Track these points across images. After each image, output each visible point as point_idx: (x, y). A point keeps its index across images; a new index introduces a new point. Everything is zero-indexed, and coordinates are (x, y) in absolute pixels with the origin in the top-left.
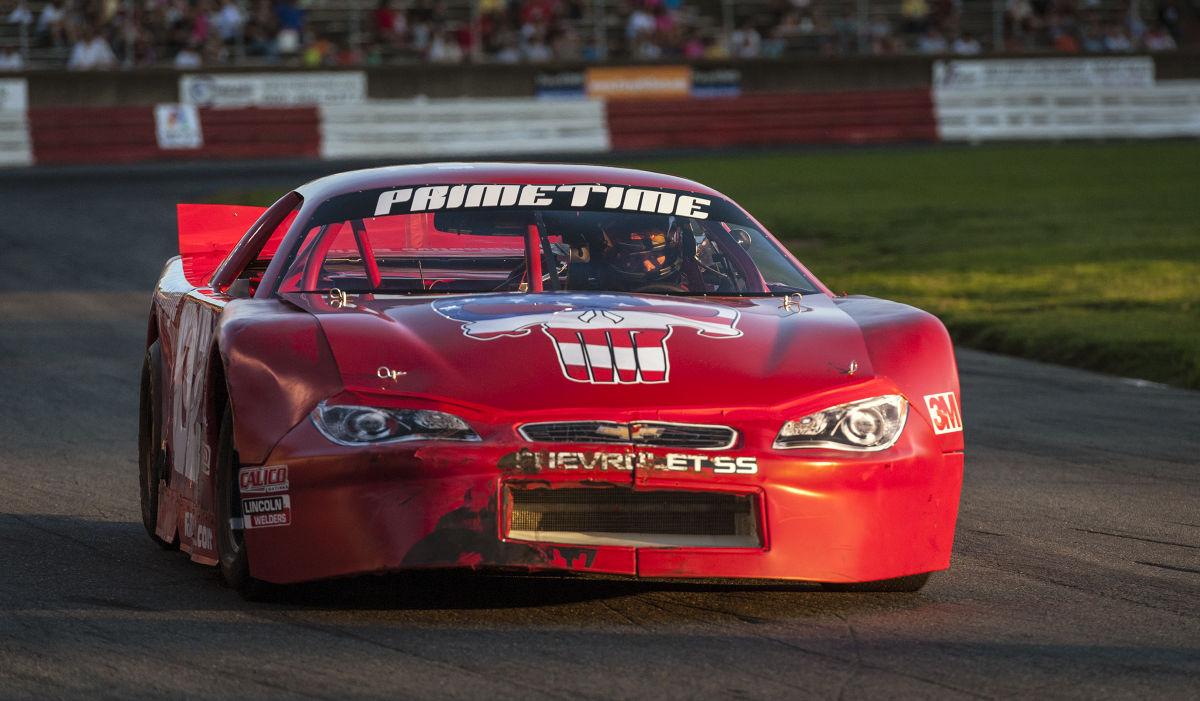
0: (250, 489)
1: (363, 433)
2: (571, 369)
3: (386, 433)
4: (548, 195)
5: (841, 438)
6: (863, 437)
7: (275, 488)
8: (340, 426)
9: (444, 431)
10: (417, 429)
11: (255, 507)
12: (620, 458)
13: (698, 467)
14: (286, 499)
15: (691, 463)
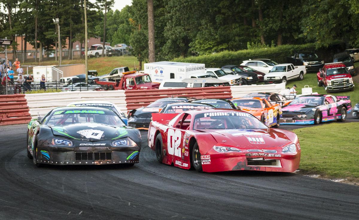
0: (203, 159)
1: (223, 151)
2: (251, 141)
3: (227, 151)
4: (228, 114)
5: (290, 151)
6: (292, 151)
7: (208, 158)
8: (219, 149)
9: (236, 151)
10: (231, 150)
11: (204, 161)
12: (262, 154)
13: (273, 156)
14: (210, 160)
15: (272, 155)
